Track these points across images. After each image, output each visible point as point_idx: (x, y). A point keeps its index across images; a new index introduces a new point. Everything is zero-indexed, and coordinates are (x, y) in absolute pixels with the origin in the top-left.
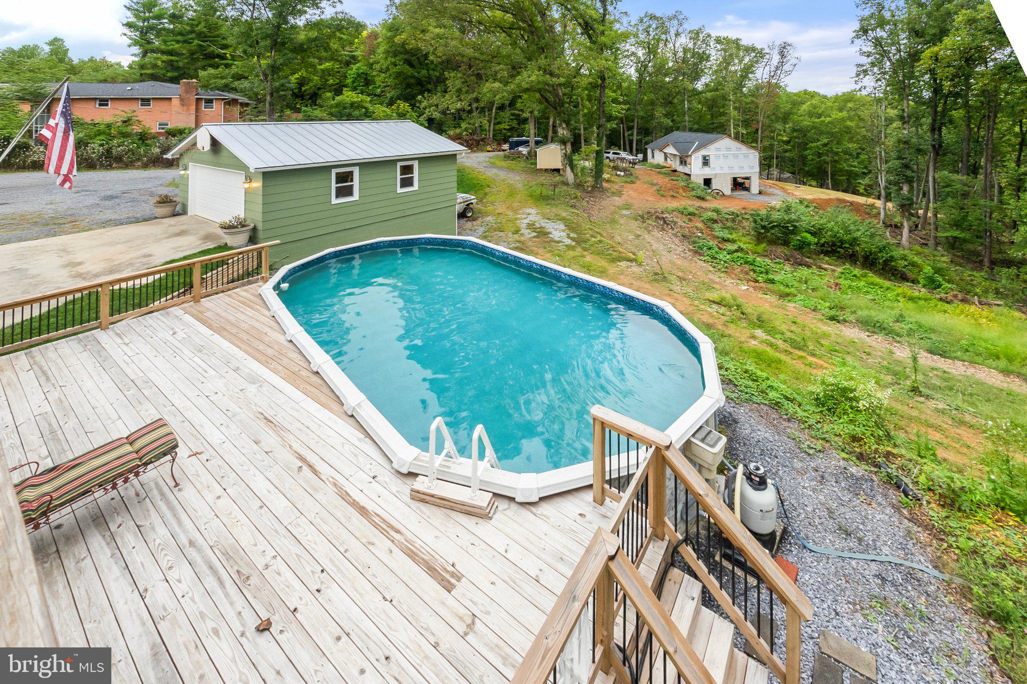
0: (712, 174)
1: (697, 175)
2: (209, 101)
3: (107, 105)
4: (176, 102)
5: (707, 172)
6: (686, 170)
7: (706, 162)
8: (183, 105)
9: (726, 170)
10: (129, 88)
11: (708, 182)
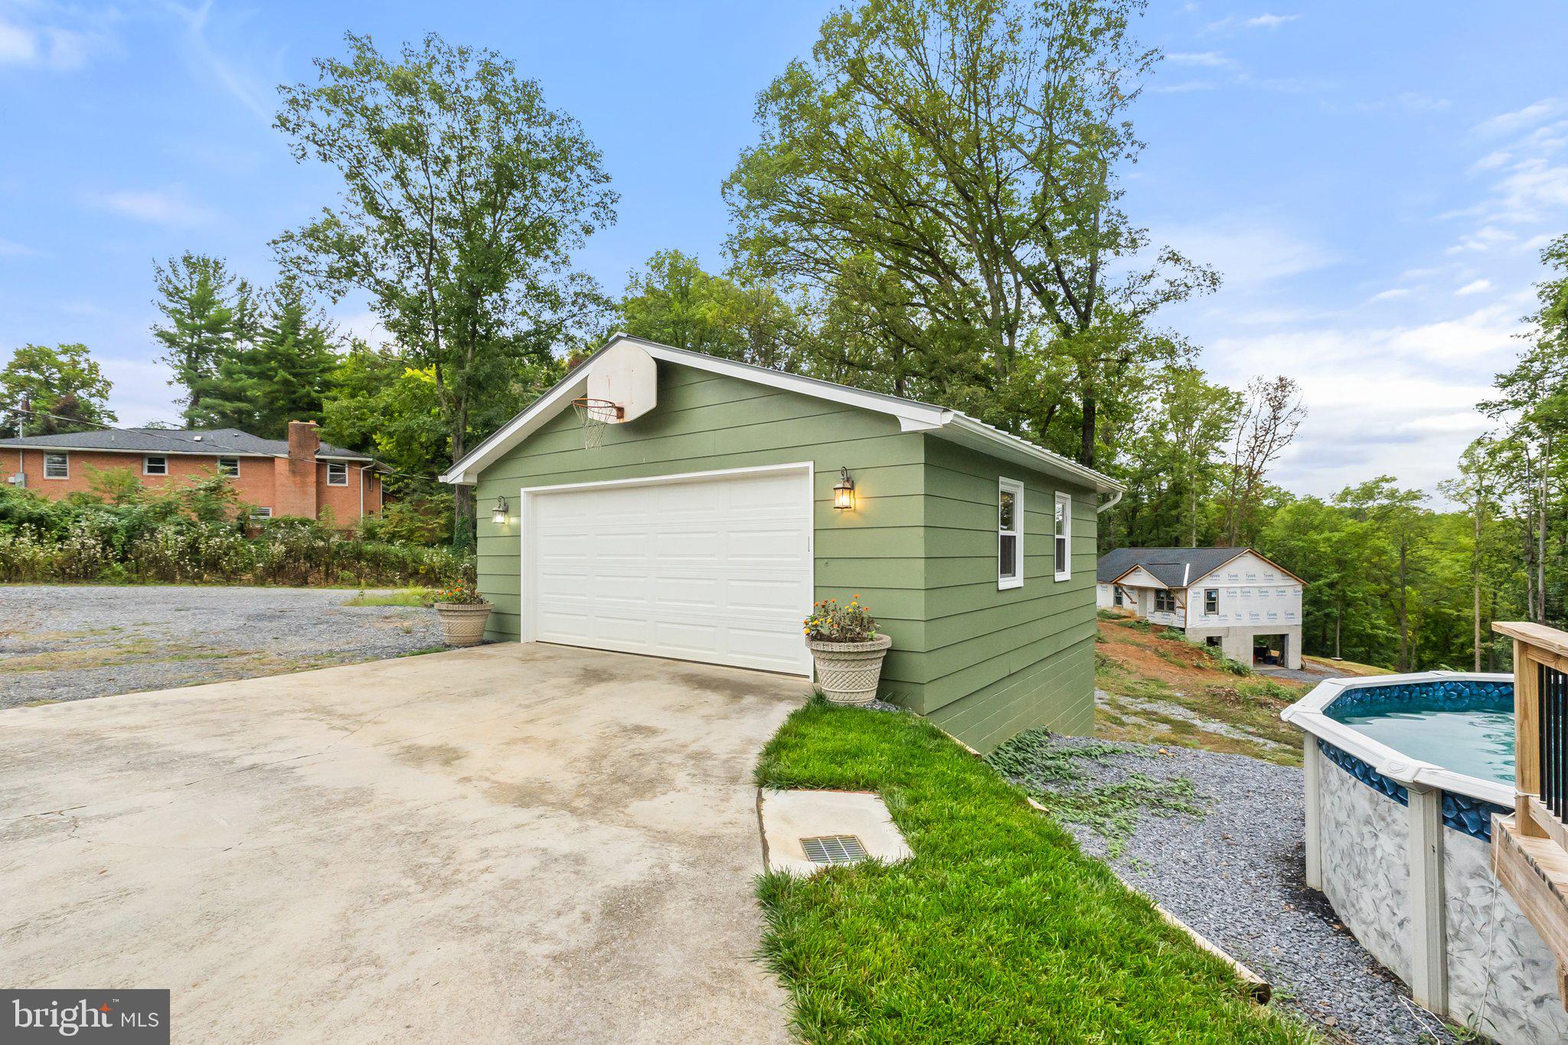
0: (1223, 629)
1: (1195, 630)
2: (338, 468)
3: (162, 470)
4: (282, 467)
5: (1212, 624)
6: (1173, 619)
7: (1211, 605)
8: (294, 472)
9: (1246, 621)
10: (199, 438)
11: (1212, 641)
